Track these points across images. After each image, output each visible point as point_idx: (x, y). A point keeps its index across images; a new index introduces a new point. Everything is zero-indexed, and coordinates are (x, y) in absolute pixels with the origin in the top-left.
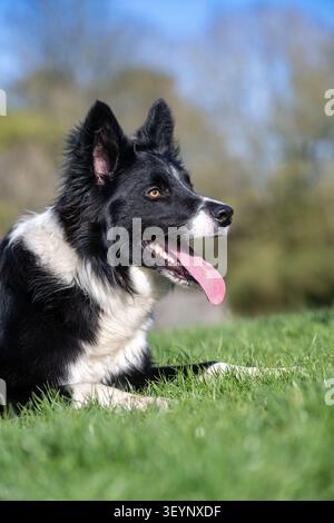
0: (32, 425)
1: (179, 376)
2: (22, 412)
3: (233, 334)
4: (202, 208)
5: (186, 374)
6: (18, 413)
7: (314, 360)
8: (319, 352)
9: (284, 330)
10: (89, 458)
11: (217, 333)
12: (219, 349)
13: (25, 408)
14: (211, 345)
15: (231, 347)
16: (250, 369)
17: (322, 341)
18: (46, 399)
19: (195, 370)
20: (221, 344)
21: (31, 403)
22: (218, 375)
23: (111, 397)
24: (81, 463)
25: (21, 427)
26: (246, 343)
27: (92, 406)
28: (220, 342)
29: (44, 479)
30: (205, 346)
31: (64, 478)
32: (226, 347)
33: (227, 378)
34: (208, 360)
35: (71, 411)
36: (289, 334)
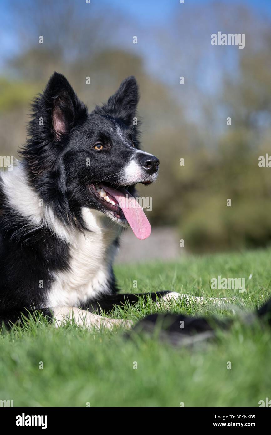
0: (20, 339)
1: (140, 302)
2: (13, 329)
3: (185, 269)
4: (133, 158)
5: (146, 301)
6: (9, 329)
7: (250, 292)
8: (255, 285)
9: (227, 267)
10: (65, 368)
11: (172, 267)
12: (174, 281)
13: (14, 325)
14: (167, 277)
15: (183, 279)
16: (198, 298)
17: (257, 276)
18: (32, 318)
19: (154, 297)
20: (175, 277)
21: (20, 321)
22: (172, 302)
23: (84, 319)
24: (59, 372)
25: (11, 341)
26: (195, 276)
27: (70, 325)
28: (174, 275)
29: (28, 384)
30: (162, 278)
31: (44, 384)
32: (179, 279)
33: (179, 305)
34: (164, 289)
35: (52, 329)
36: (231, 270)
